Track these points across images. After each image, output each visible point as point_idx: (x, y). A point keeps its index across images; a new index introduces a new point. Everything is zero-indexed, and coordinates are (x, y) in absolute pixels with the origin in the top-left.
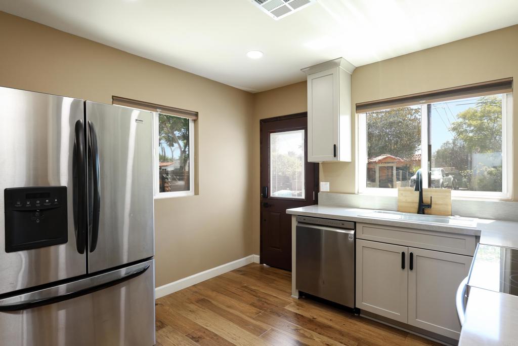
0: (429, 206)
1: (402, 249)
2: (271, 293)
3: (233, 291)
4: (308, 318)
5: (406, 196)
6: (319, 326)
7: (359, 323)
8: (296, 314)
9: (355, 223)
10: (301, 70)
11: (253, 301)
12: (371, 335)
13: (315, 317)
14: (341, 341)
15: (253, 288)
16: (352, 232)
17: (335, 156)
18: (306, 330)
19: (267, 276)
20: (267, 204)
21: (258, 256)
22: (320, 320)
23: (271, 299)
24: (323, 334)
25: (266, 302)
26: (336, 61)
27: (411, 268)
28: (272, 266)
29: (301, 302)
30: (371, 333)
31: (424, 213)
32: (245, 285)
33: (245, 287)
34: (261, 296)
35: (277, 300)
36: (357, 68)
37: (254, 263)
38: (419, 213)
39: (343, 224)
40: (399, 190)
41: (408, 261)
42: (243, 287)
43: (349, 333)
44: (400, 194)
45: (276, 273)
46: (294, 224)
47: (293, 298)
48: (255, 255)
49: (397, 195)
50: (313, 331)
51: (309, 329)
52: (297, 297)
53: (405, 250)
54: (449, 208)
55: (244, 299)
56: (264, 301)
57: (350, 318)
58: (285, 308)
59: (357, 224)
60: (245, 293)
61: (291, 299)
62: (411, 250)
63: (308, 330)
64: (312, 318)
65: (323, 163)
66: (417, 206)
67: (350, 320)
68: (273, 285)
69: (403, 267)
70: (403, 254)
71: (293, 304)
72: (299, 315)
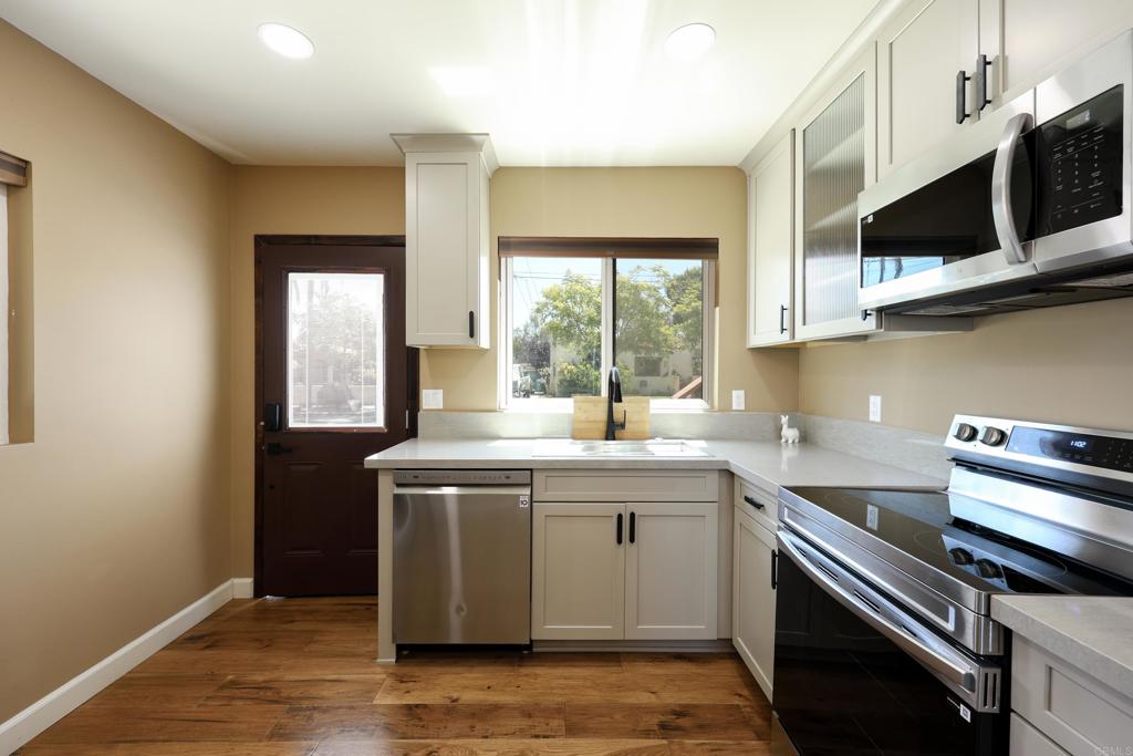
0: (623, 426)
1: (615, 509)
2: (318, 674)
3: (193, 716)
4: (442, 706)
5: (585, 411)
6: (473, 715)
7: (539, 670)
8: (409, 707)
9: (531, 470)
10: (391, 135)
11: (275, 721)
12: (572, 687)
13: (455, 695)
14: (533, 732)
15: (259, 677)
16: (527, 491)
17: (472, 335)
18: (451, 742)
19: (289, 626)
20: (278, 445)
21: (249, 581)
22: (469, 697)
23: (325, 693)
24: (493, 736)
25: (315, 708)
26: (475, 137)
27: (632, 540)
28: (290, 596)
29: (406, 670)
30: (571, 682)
31: (614, 439)
32: (230, 677)
33: (233, 684)
34: (295, 693)
35: (342, 688)
36: (501, 168)
37: (234, 602)
38: (607, 439)
39: (508, 477)
40: (575, 402)
41: (626, 529)
42: (222, 687)
43: (536, 704)
44: (578, 408)
45: (311, 612)
46: (386, 490)
47: (384, 666)
48: (237, 581)
49: (571, 411)
50: (469, 737)
51: (457, 737)
52: (394, 660)
53: (620, 508)
54: (647, 428)
55: (244, 726)
56: (308, 709)
57: (520, 666)
58: (375, 702)
59: (535, 474)
60: (239, 703)
61: (379, 670)
62: (632, 507)
63: (457, 742)
64: (448, 702)
65: (431, 350)
66: (602, 427)
67: (524, 671)
68: (313, 647)
69: (619, 541)
70: (620, 517)
71: (389, 682)
72: (417, 706)
